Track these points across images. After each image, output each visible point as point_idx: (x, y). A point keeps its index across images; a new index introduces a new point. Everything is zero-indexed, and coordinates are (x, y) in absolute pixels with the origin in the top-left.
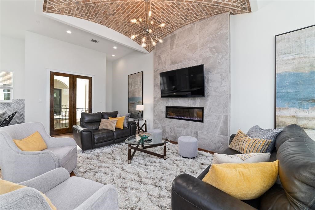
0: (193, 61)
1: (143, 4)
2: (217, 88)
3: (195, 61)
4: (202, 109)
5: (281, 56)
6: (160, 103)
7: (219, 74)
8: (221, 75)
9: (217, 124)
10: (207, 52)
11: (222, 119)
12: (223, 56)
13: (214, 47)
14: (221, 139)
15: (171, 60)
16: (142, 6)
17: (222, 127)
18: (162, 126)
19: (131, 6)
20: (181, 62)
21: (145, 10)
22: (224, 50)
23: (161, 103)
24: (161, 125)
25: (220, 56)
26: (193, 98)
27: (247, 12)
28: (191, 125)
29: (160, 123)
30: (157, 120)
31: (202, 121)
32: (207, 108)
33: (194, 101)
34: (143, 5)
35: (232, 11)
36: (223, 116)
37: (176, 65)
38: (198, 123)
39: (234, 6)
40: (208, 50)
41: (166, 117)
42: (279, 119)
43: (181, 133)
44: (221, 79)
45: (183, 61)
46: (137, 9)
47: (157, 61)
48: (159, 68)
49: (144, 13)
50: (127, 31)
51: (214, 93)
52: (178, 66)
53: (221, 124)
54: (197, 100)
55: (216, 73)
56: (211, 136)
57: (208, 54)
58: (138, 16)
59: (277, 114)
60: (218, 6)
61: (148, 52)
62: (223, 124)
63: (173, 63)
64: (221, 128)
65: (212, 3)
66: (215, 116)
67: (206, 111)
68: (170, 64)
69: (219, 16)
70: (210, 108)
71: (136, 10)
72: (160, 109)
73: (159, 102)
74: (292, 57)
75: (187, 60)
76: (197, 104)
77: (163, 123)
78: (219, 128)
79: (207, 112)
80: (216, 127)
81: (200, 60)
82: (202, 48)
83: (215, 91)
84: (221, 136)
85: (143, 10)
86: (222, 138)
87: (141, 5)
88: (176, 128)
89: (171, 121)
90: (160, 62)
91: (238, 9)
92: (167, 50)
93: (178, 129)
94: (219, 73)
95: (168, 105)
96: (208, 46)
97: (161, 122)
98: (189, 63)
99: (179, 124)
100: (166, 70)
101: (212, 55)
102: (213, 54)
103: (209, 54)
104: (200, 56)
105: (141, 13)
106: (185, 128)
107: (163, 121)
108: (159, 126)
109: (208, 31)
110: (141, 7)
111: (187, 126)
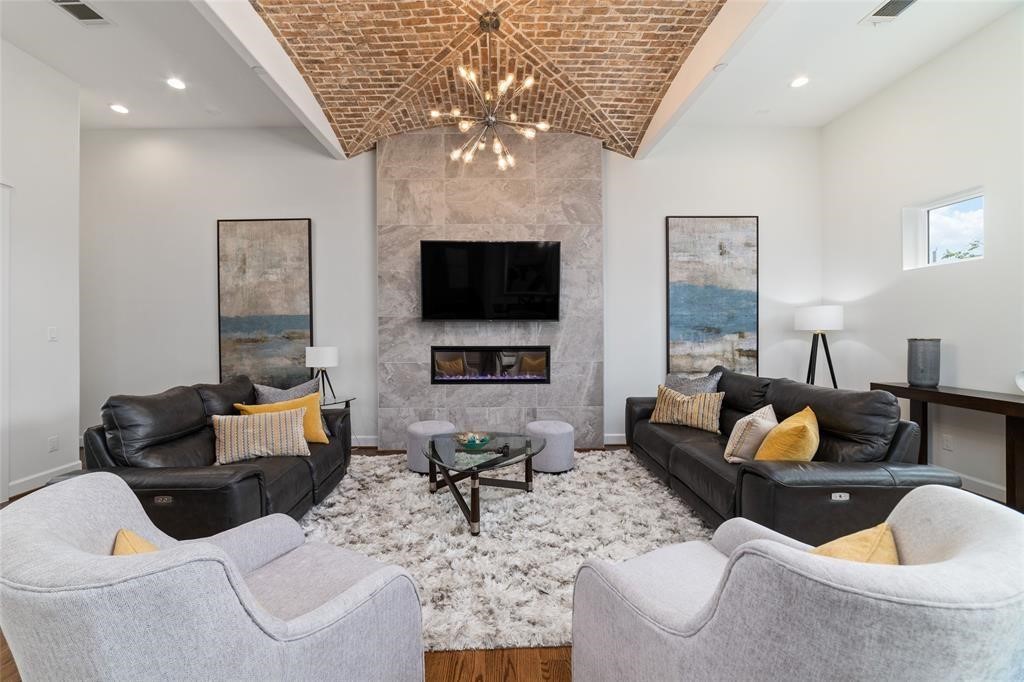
0: (523, 227)
1: (465, 25)
2: (581, 300)
3: (526, 227)
4: (546, 350)
5: (675, 254)
6: (407, 336)
7: (584, 270)
8: (588, 273)
9: (581, 383)
10: (558, 213)
11: (591, 372)
12: (590, 231)
13: (573, 206)
14: (590, 414)
15: (450, 207)
16: (455, 27)
17: (592, 389)
18: (415, 410)
19: (426, 8)
20: (484, 220)
21: (451, 40)
22: (592, 219)
23: (413, 337)
24: (411, 409)
25: (586, 230)
26: (521, 324)
27: (628, 155)
28: (516, 393)
29: (407, 403)
30: (394, 396)
31: (547, 381)
32: (559, 347)
33: (525, 329)
34: (461, 27)
35: (608, 140)
36: (593, 364)
37: (469, 226)
38: (536, 385)
39: (619, 135)
40: (560, 208)
41: (434, 382)
42: (674, 362)
43: (486, 420)
44: (589, 281)
45: (491, 220)
46: (432, 25)
47: (392, 197)
48: (403, 223)
49: (441, 46)
50: (322, 59)
51: (574, 312)
52: (476, 229)
53: (589, 383)
54: (533, 329)
55: (579, 267)
56: (569, 413)
57: (559, 218)
58: (417, 42)
59: (671, 353)
60: (598, 121)
61: (343, 153)
62: (593, 381)
63: (458, 217)
64: (589, 391)
65: (593, 112)
66: (578, 364)
67: (554, 356)
68: (447, 219)
69: (583, 139)
70: (566, 348)
71: (429, 24)
72: (406, 356)
73: (404, 334)
74: (686, 259)
75: (504, 220)
76: (531, 339)
77: (420, 401)
78: (586, 391)
79: (559, 357)
80: (579, 388)
81: (540, 227)
82: (545, 198)
83: (576, 308)
84: (590, 408)
85: (447, 37)
86: (592, 411)
87: (457, 23)
88: (469, 411)
89: (453, 392)
90: (406, 202)
91: (621, 144)
92: (433, 172)
93: (477, 410)
94: (584, 267)
95: (439, 344)
96: (560, 199)
97: (412, 398)
98: (510, 230)
99: (480, 396)
100: (433, 233)
101: (567, 223)
102: (571, 222)
103: (561, 219)
104: (541, 218)
105: (430, 41)
106: (500, 404)
107: (423, 394)
108: (403, 415)
109: (558, 162)
110: (447, 28)
111: (504, 398)
